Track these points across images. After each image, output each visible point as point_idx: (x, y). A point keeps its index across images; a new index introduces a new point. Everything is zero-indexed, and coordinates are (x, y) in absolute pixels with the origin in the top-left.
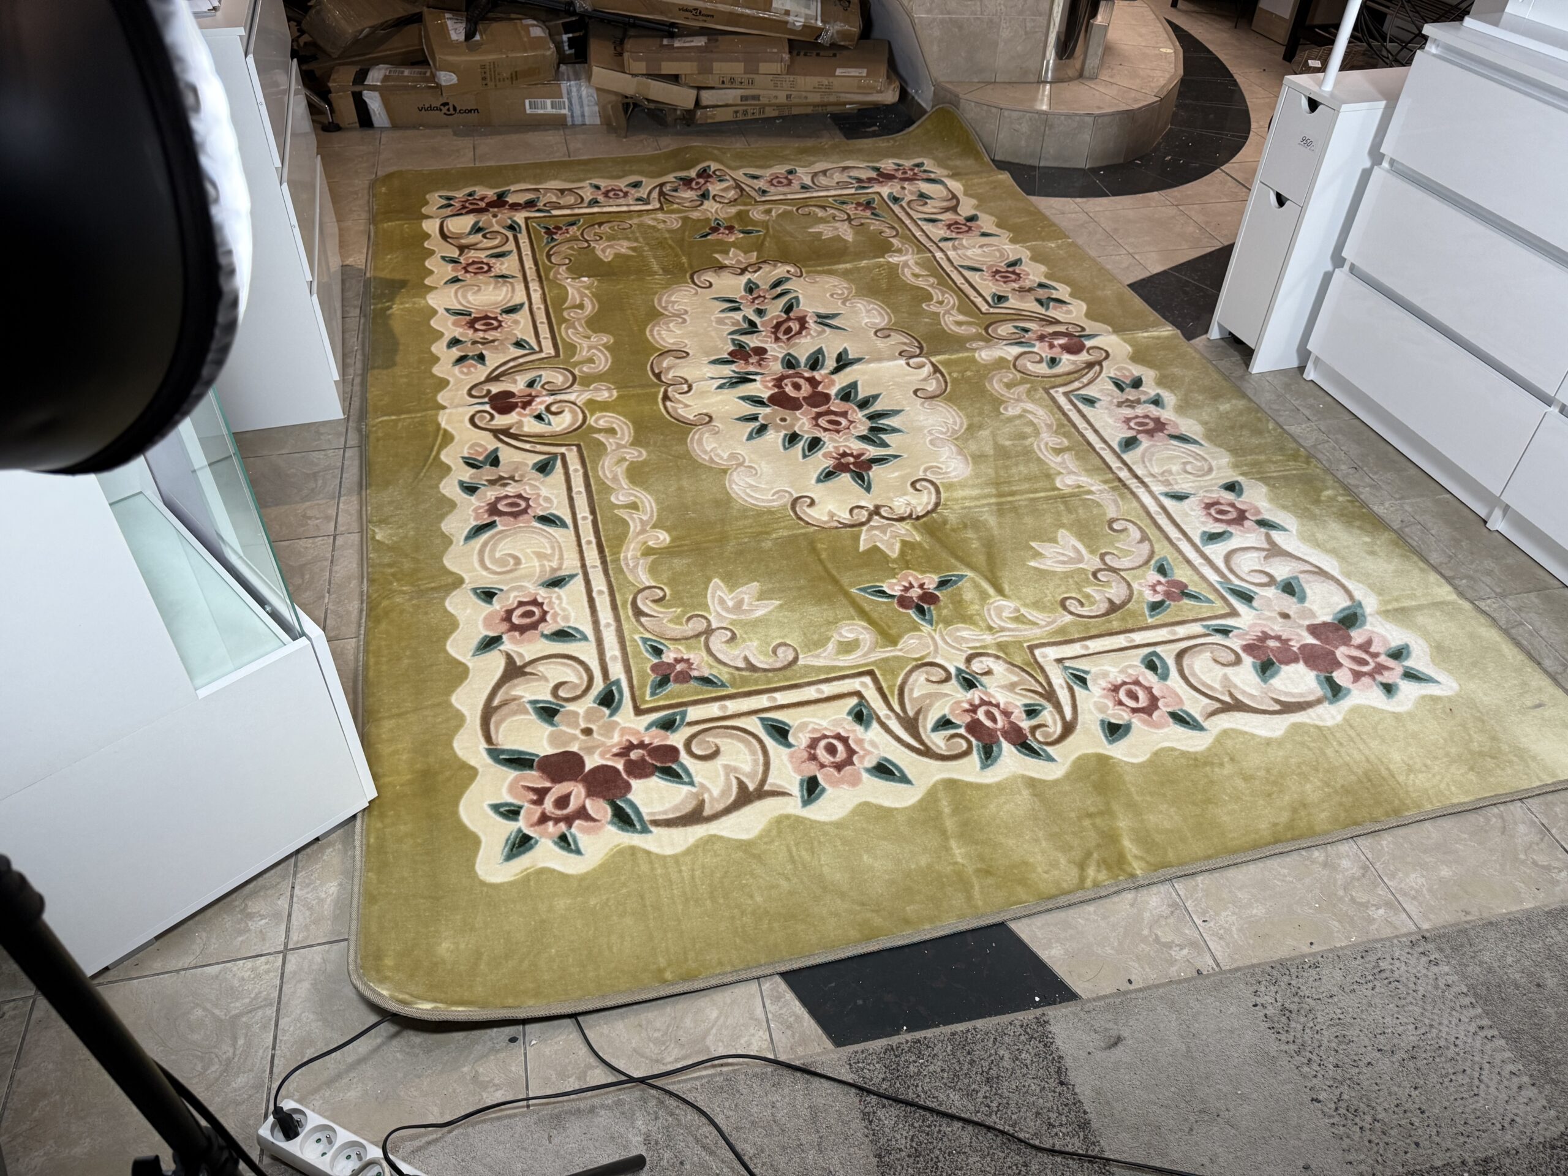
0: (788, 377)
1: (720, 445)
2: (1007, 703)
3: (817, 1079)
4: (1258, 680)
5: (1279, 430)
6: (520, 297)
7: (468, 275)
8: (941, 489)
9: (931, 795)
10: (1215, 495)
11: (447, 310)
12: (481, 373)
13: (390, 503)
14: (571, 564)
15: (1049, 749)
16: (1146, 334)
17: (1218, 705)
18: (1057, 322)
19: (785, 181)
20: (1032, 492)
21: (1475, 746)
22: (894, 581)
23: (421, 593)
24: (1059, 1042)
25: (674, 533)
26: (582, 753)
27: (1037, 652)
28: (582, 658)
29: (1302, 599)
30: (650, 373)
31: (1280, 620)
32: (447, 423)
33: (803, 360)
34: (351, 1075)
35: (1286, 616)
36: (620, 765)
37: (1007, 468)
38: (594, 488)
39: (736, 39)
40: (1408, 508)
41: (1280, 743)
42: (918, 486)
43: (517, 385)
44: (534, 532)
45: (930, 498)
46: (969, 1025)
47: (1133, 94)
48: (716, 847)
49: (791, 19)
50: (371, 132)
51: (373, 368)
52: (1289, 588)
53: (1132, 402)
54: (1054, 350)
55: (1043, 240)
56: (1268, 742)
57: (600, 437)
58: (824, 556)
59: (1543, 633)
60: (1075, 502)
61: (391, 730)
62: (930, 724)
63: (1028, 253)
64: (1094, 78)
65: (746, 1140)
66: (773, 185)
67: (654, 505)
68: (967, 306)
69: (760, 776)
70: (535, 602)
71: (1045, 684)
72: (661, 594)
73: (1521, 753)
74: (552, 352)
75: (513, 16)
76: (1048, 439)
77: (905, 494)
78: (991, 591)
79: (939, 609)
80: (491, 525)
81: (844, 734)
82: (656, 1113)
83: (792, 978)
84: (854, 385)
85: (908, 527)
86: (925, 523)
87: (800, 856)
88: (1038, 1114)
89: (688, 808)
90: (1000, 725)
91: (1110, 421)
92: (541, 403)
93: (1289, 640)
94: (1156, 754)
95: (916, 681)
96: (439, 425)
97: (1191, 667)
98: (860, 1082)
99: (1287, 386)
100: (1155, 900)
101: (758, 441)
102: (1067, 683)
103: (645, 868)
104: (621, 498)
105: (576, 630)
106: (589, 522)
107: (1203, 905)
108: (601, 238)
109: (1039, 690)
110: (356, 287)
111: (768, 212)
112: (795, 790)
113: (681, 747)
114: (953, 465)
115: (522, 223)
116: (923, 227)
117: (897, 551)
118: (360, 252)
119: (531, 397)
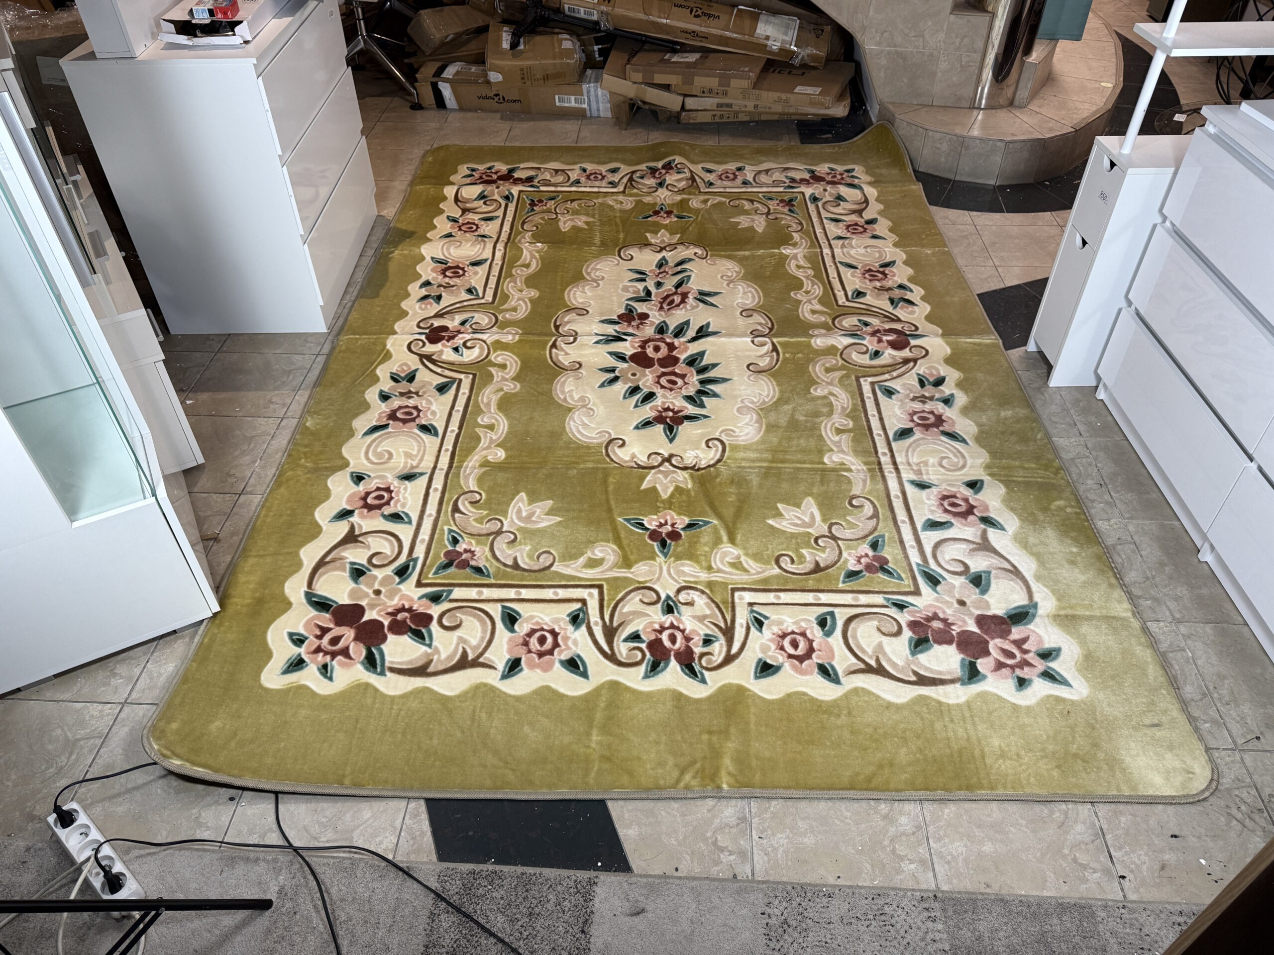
0: (653, 340)
1: (577, 388)
2: (693, 631)
3: (411, 880)
4: (908, 652)
5: (1046, 441)
6: (487, 254)
7: (459, 232)
8: (727, 449)
9: (597, 691)
10: (954, 489)
11: (432, 258)
12: (433, 308)
13: (328, 400)
14: (427, 464)
15: (706, 673)
16: (970, 340)
17: (862, 666)
18: (899, 320)
19: (731, 176)
20: (800, 463)
21: (1074, 748)
22: (655, 517)
23: (316, 470)
24: (596, 901)
25: (510, 453)
26: (366, 608)
27: (737, 594)
28: (401, 537)
29: (984, 592)
30: (552, 324)
31: (956, 605)
32: (392, 345)
33: (671, 328)
35: (962, 603)
36: (386, 623)
37: (790, 439)
38: (470, 409)
39: (721, 56)
40: (1131, 528)
41: (898, 708)
42: (710, 444)
43: (453, 323)
44: (411, 437)
45: (715, 455)
46: (538, 870)
47: (1051, 125)
48: (424, 697)
49: (770, 43)
50: (443, 112)
51: (362, 297)
52: (978, 581)
53: (926, 397)
54: (881, 344)
55: (923, 246)
56: (889, 705)
57: (493, 370)
58: (611, 488)
59: (1199, 662)
60: (833, 476)
61: (252, 565)
62: (625, 635)
63: (904, 257)
64: (1021, 107)
65: (343, 909)
66: (721, 179)
67: (506, 428)
68: (829, 298)
69: (480, 650)
70: (388, 490)
71: (729, 621)
72: (478, 497)
73: (1114, 763)
74: (490, 300)
75: (556, 30)
76: (838, 420)
77: (697, 449)
78: (725, 538)
79: (676, 546)
80: (385, 426)
81: (557, 630)
82: (295, 874)
83: (431, 803)
84: (702, 354)
85: (686, 476)
86: (702, 474)
87: (479, 716)
88: (554, 949)
89: (419, 664)
90: (677, 645)
91: (898, 412)
92: (461, 339)
93: (953, 624)
94: (789, 695)
95: (632, 599)
96: (385, 346)
97: (855, 630)
98: (440, 890)
99: (1077, 401)
100: (729, 811)
101: (608, 389)
102: (748, 624)
103: (369, 701)
104: (485, 420)
105: (407, 515)
106: (454, 435)
107: (766, 825)
108: (568, 212)
109: (722, 625)
110: (380, 233)
111: (706, 201)
112: (501, 666)
113: (436, 617)
114: (747, 431)
115: (516, 194)
116: (826, 226)
117: (669, 493)
118: (394, 207)
119: (459, 332)
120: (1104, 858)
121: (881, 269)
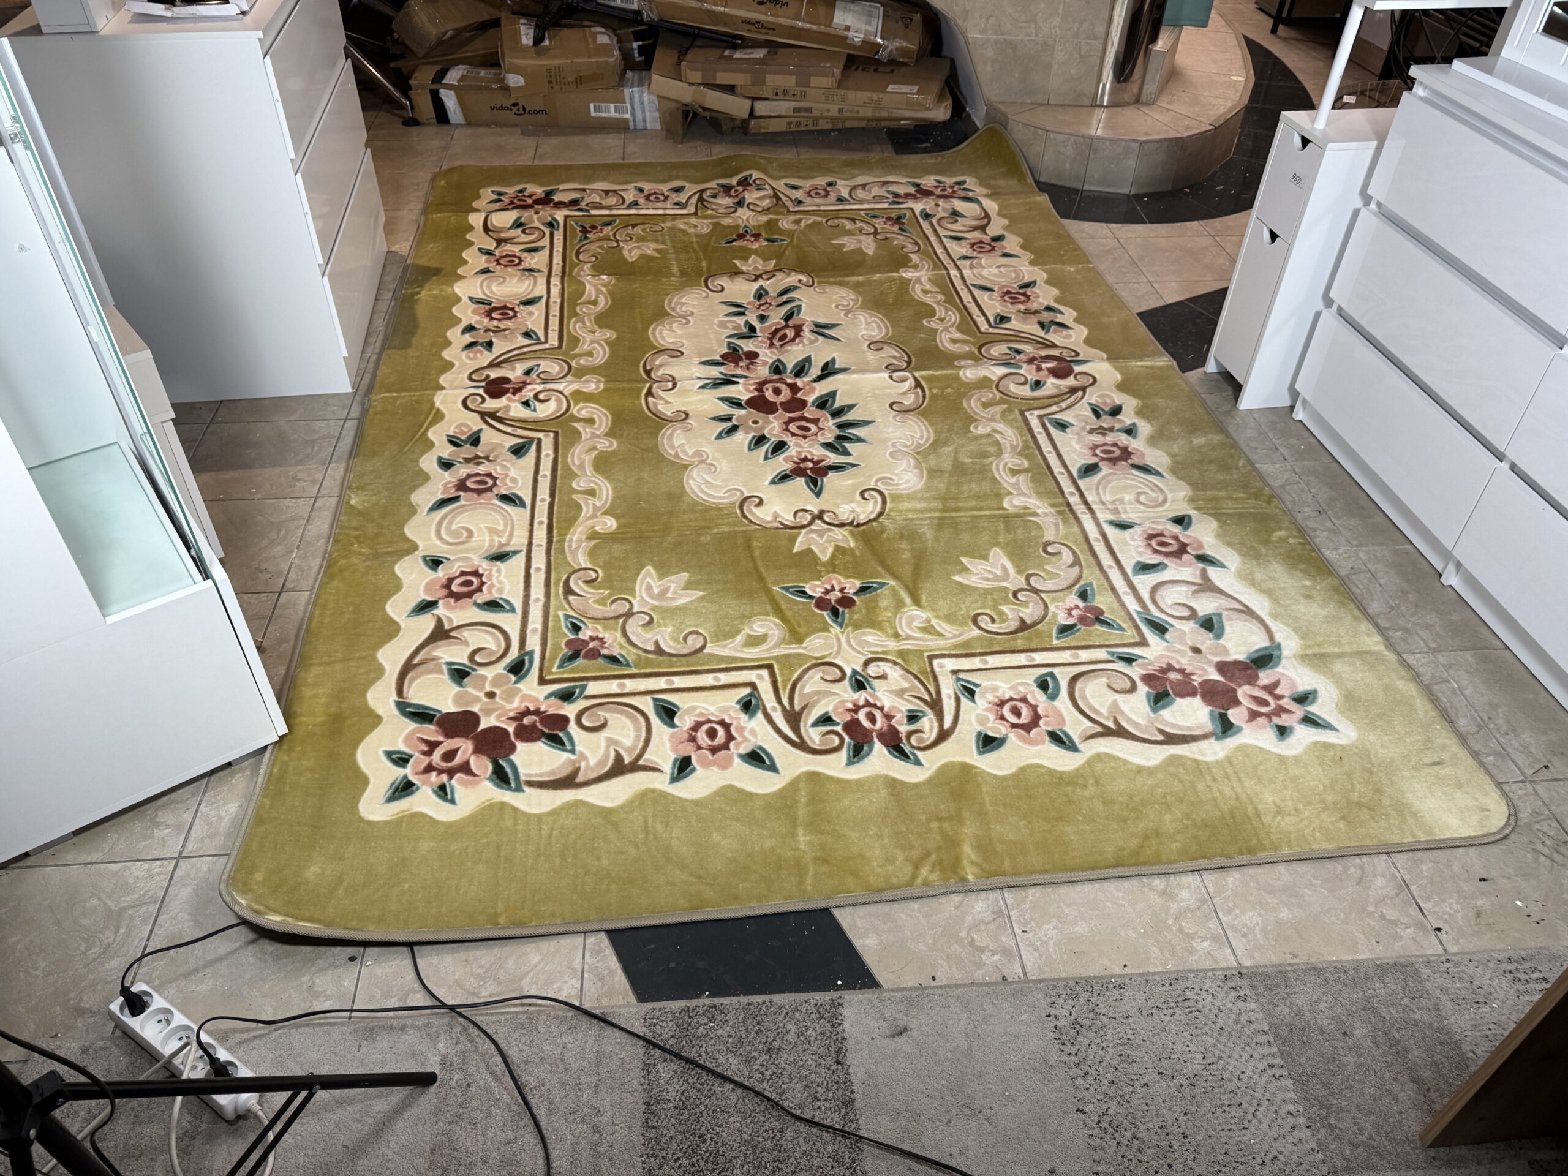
0: (771, 381)
1: (688, 442)
2: (893, 707)
3: (611, 1028)
4: (1148, 709)
5: (1249, 468)
6: (540, 290)
7: (498, 267)
8: (888, 500)
9: (794, 785)
10: (1160, 527)
11: (471, 299)
12: (486, 358)
13: (371, 472)
14: (519, 540)
15: (919, 754)
16: (1139, 363)
17: (1100, 729)
18: (1054, 346)
19: (822, 193)
20: (977, 510)
21: (1355, 796)
22: (818, 583)
23: (377, 556)
24: (846, 1025)
25: (622, 521)
26: (480, 714)
27: (936, 662)
28: (506, 628)
29: (1219, 636)
30: (641, 370)
31: (1190, 654)
32: (442, 403)
33: (790, 367)
34: (206, 971)
35: (1197, 650)
36: (511, 729)
37: (959, 484)
38: (559, 473)
39: (794, 51)
40: (1362, 555)
41: (1151, 771)
42: (866, 495)
43: (515, 373)
44: (492, 509)
45: (875, 508)
46: (766, 998)
47: (1186, 122)
48: (579, 811)
49: (851, 34)
50: (446, 128)
51: (389, 348)
52: (1209, 624)
53: (1105, 429)
54: (1041, 373)
55: (1064, 263)
56: (1140, 770)
57: (578, 426)
58: (757, 553)
59: (1467, 692)
60: (1018, 522)
61: (317, 676)
62: (812, 718)
63: (1045, 276)
64: (1149, 104)
65: (531, 1073)
66: (810, 196)
67: (610, 493)
68: (967, 324)
69: (638, 751)
70: (476, 573)
71: (933, 693)
72: (594, 575)
73: (1402, 808)
74: (556, 344)
75: (586, 23)
76: (1010, 459)
77: (851, 502)
78: (908, 600)
79: (852, 613)
80: (455, 499)
81: (728, 720)
82: (458, 1038)
83: (613, 935)
84: (833, 395)
85: (845, 533)
86: (864, 531)
87: (654, 828)
88: (807, 1086)
89: (564, 773)
90: (878, 726)
91: (1077, 447)
92: (531, 390)
93: (1192, 674)
94: (1023, 769)
95: (811, 678)
96: (433, 404)
97: (1083, 690)
98: (650, 1036)
99: (1272, 424)
100: (981, 906)
101: (727, 440)
102: (956, 694)
103: (509, 823)
104: (582, 484)
105: (507, 601)
106: (546, 504)
107: (1027, 916)
108: (631, 239)
109: (927, 697)
110: (395, 272)
111: (798, 222)
112: (667, 767)
113: (572, 718)
114: (906, 478)
115: (561, 221)
116: (947, 245)
117: (829, 555)
118: (407, 240)
119: (525, 383)
120: (1414, 912)
121: (1022, 291)
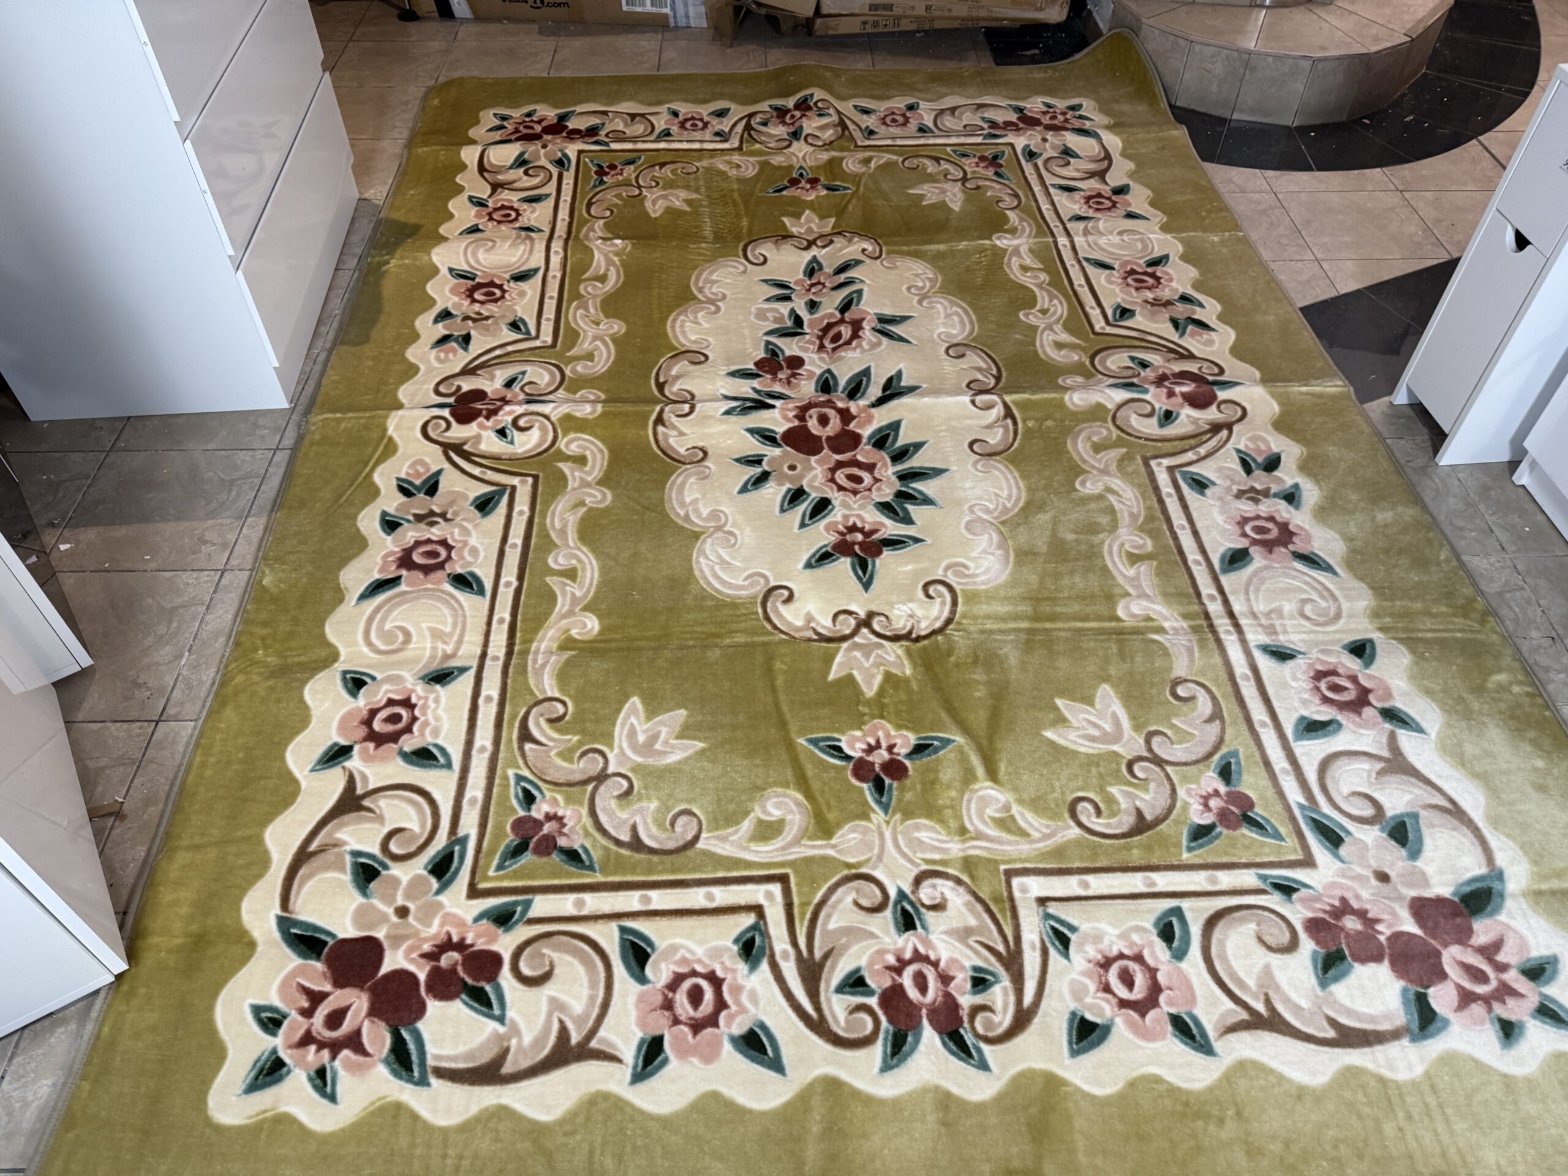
0: (816, 405)
1: (704, 496)
2: (953, 961)
4: (1313, 981)
5: (1454, 563)
6: (538, 260)
7: (490, 224)
8: (960, 600)
9: (804, 1098)
10: (1332, 660)
11: (451, 270)
12: (459, 359)
13: (296, 533)
14: (470, 650)
15: (986, 1048)
16: (1304, 389)
17: (1244, 1015)
18: (1191, 356)
19: (900, 119)
20: (1082, 620)
22: (858, 733)
23: (283, 670)
25: (606, 621)
26: (385, 945)
27: (1016, 882)
28: (437, 795)
29: (1415, 854)
30: (653, 382)
31: (1374, 882)
32: (396, 429)
33: (842, 382)
35: (1383, 877)
36: (422, 976)
37: (1057, 576)
38: (533, 541)
41: (1317, 1096)
42: (931, 591)
43: (492, 384)
44: (439, 599)
45: (941, 611)
48: (501, 1127)
50: (450, 23)
51: (342, 343)
52: (1402, 833)
53: (1258, 492)
54: (1173, 399)
55: (1205, 230)
56: (1301, 1093)
57: (565, 467)
58: (780, 681)
61: (183, 867)
62: (836, 978)
63: (1180, 248)
66: (885, 123)
67: (596, 575)
68: (1077, 320)
69: (590, 1023)
70: (407, 703)
71: (1010, 939)
72: (561, 709)
74: (549, 340)
76: (1128, 538)
77: (911, 600)
78: (980, 771)
79: (902, 790)
80: (394, 581)
81: (720, 973)
84: (895, 426)
85: (900, 652)
86: (925, 648)
89: (486, 1057)
90: (931, 994)
91: (1220, 519)
92: (509, 413)
93: (1377, 921)
94: (1132, 1084)
95: (839, 901)
96: (385, 430)
97: (1222, 944)
99: (1485, 490)
101: (753, 495)
102: (1043, 942)
103: (403, 1143)
104: (561, 560)
105: (442, 750)
106: (511, 591)
108: (658, 184)
109: (1001, 948)
110: (365, 229)
111: (867, 161)
112: (629, 1053)
113: (507, 958)
114: (985, 564)
115: (572, 155)
116: (1056, 199)
117: (875, 687)
118: (385, 183)
119: (505, 401)
121: (1150, 270)
